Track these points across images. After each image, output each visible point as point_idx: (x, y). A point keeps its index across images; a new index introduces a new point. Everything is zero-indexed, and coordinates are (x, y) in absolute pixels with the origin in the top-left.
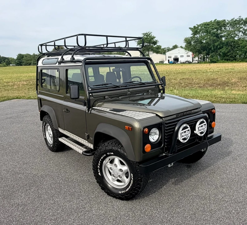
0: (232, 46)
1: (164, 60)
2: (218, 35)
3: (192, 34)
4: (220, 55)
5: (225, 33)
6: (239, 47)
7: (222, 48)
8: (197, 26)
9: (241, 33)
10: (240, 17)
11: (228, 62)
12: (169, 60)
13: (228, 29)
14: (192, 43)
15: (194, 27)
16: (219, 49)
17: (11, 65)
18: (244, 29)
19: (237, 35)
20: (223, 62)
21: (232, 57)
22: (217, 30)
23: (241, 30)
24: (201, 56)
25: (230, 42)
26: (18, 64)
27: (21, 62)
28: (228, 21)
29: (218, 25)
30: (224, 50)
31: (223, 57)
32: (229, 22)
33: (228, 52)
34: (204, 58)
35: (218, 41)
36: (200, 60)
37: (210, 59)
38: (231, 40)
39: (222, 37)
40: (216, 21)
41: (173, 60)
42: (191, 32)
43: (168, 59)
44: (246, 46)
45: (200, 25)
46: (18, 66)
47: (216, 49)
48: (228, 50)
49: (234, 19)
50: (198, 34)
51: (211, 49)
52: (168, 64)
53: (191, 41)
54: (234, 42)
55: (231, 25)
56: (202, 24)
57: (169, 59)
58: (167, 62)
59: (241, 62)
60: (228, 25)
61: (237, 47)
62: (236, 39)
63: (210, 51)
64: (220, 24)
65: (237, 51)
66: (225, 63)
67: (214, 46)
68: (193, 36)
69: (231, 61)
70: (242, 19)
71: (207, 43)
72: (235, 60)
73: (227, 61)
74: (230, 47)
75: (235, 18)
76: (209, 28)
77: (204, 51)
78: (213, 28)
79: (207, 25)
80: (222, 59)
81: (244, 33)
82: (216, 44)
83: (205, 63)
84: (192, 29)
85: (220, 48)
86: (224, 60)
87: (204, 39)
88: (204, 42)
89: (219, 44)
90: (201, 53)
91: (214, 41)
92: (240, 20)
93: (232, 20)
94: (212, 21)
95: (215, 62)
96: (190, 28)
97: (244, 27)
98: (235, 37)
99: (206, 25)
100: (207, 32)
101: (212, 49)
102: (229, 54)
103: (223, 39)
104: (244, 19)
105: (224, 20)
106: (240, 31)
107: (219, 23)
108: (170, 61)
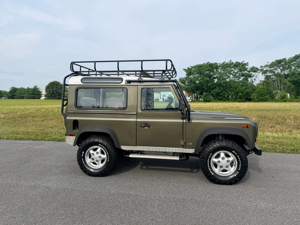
0: (224, 87)
1: (159, 98)
2: (210, 76)
3: (186, 75)
4: (213, 95)
5: (217, 75)
6: (231, 87)
7: (215, 88)
8: (191, 68)
9: (231, 75)
10: (231, 61)
11: (222, 102)
12: (163, 99)
13: (220, 72)
14: (186, 83)
15: (188, 68)
16: (211, 89)
17: (2, 98)
18: (234, 72)
19: (228, 77)
20: (216, 102)
21: (225, 97)
22: (210, 72)
23: (232, 72)
24: (194, 95)
25: (222, 82)
26: (10, 97)
27: (14, 95)
28: (219, 64)
29: (211, 67)
30: (217, 90)
31: (216, 97)
32: (221, 65)
33: (221, 92)
34: (197, 97)
35: (211, 82)
36: (193, 99)
37: (204, 98)
38: (224, 81)
39: (215, 78)
40: (209, 63)
41: (167, 98)
42: (185, 73)
43: (162, 97)
44: (238, 87)
45: (193, 67)
46: (10, 99)
47: (210, 89)
48: (221, 90)
49: (225, 62)
50: (192, 75)
51: (204, 89)
52: (162, 102)
53: (185, 81)
54: (227, 83)
55: (222, 67)
56: (195, 66)
57: (164, 97)
58: (161, 100)
59: (233, 102)
60: (220, 68)
61: (229, 88)
62: (228, 80)
63: (204, 91)
64: (212, 67)
65: (229, 92)
66: (218, 102)
67: (207, 86)
68: (187, 76)
69: (224, 101)
70: (233, 63)
71: (200, 83)
72: (228, 100)
73: (220, 100)
74: (222, 87)
75: (227, 62)
76: (202, 69)
77: (197, 91)
78: (207, 70)
79: (201, 67)
80: (215, 99)
81: (235, 76)
82: (209, 85)
83: (199, 102)
84: (186, 70)
85: (213, 89)
86: (217, 100)
87: (197, 79)
88: (198, 82)
89: (212, 85)
90: (194, 93)
91: (207, 82)
92: (230, 64)
93: (223, 63)
94: (205, 63)
95: (209, 101)
96: (184, 69)
97: (234, 70)
98: (227, 79)
99: (199, 67)
100: (200, 73)
101: (206, 89)
102: (221, 94)
103: (216, 80)
104: (234, 63)
105: (216, 63)
106: (231, 74)
107: (211, 65)
108: (165, 99)
